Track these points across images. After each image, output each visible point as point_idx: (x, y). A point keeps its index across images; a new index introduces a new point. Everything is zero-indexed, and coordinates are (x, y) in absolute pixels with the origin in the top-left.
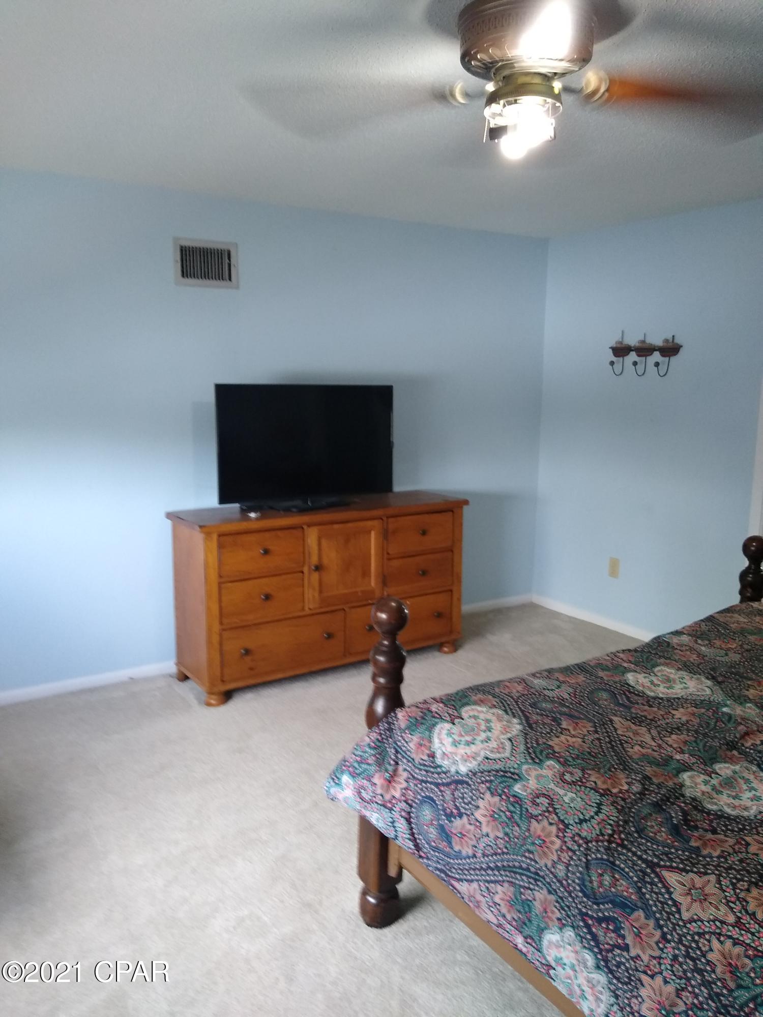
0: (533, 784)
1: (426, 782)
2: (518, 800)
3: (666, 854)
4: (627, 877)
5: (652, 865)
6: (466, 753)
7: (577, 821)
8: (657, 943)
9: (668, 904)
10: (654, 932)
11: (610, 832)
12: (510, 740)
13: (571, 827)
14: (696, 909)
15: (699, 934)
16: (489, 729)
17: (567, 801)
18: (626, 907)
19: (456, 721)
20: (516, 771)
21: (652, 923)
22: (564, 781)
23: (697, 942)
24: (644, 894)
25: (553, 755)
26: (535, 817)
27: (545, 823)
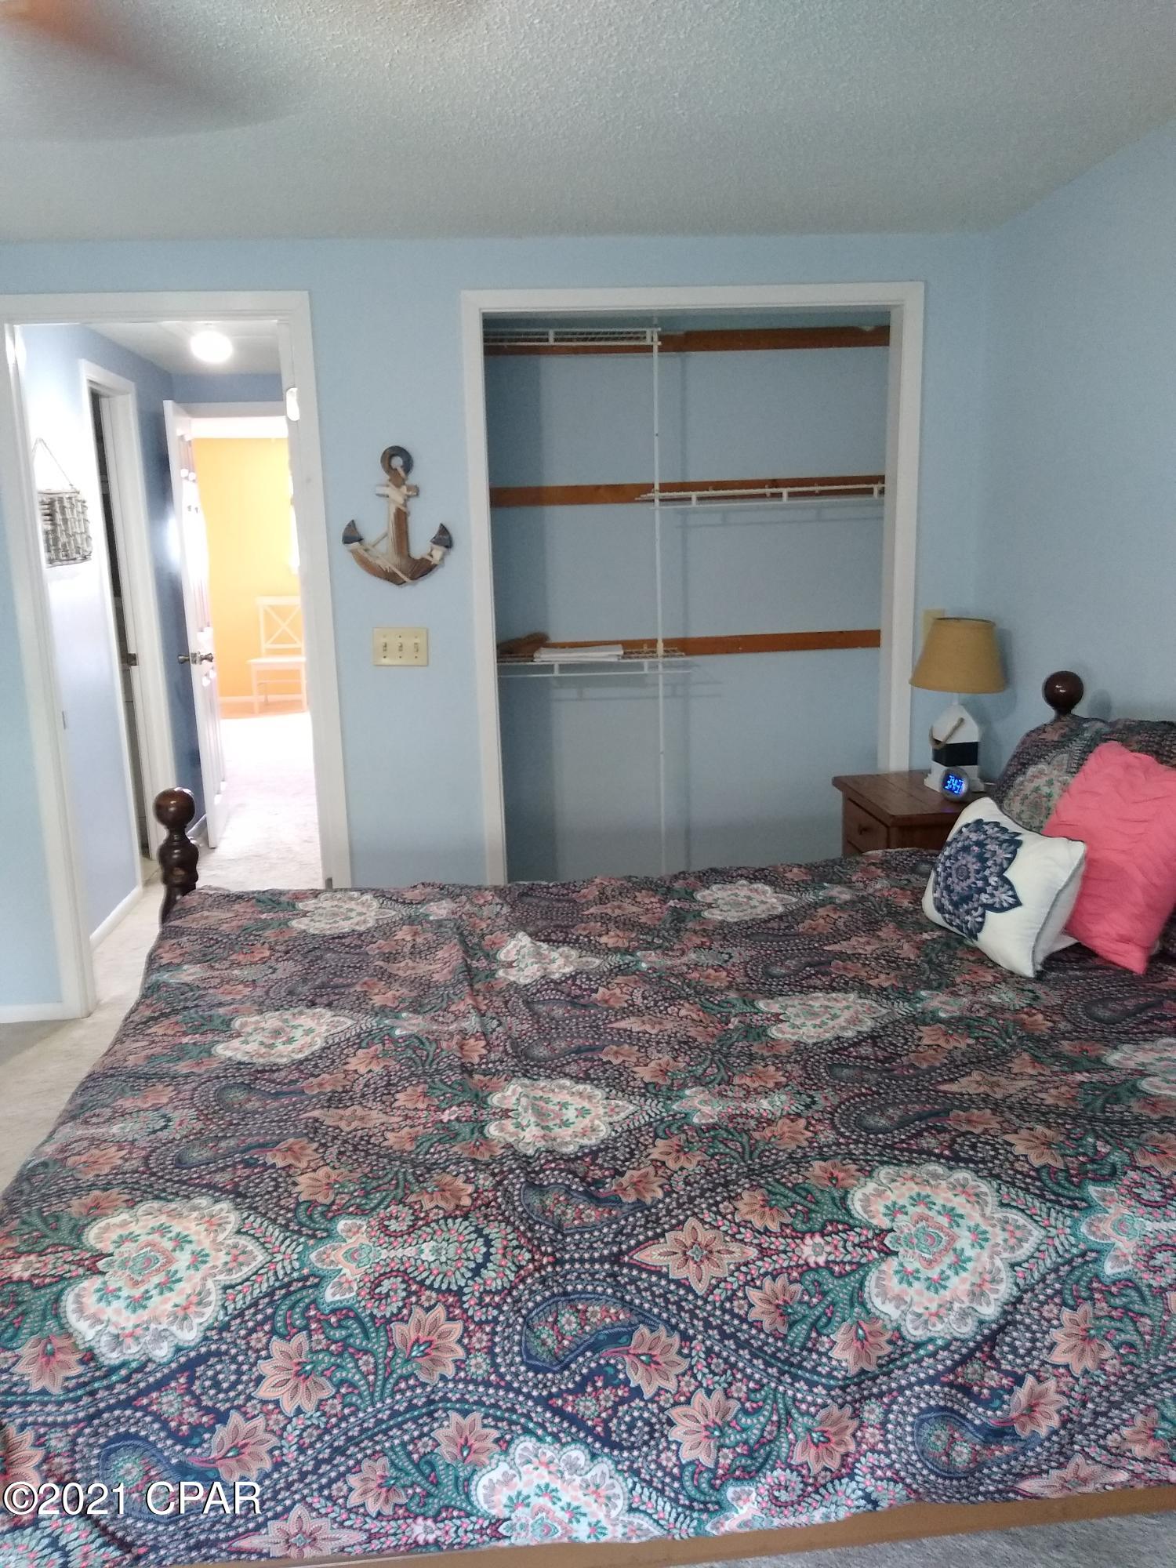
0: (350, 1271)
1: (99, 1414)
2: (344, 1313)
3: (620, 1232)
4: (596, 1297)
5: (616, 1259)
6: (176, 1306)
7: (469, 1275)
8: (680, 1353)
9: (671, 1292)
10: (669, 1341)
11: (528, 1256)
12: (239, 1232)
13: (466, 1290)
14: (710, 1271)
15: (730, 1299)
16: (181, 1241)
17: (432, 1258)
18: (618, 1337)
19: (101, 1265)
20: (306, 1271)
21: (662, 1330)
22: (395, 1235)
23: (731, 1312)
24: (631, 1302)
25: (331, 1213)
26: (397, 1317)
27: (418, 1312)
